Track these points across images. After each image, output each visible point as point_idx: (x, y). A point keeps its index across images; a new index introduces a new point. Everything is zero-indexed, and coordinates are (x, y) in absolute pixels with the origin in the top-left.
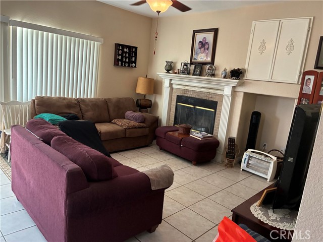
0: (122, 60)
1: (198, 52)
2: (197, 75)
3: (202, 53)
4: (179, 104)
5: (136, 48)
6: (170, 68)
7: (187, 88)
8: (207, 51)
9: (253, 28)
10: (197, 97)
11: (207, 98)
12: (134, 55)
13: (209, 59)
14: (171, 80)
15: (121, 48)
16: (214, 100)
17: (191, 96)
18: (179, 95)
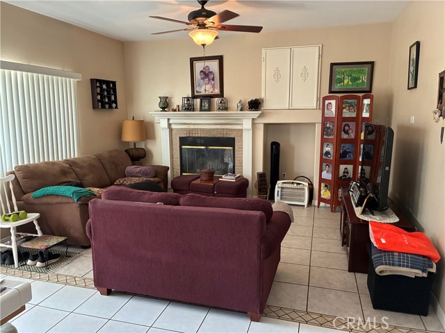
0: (101, 101)
1: (201, 84)
2: (206, 110)
3: (206, 84)
4: (183, 147)
5: (114, 83)
6: (165, 105)
7: (192, 127)
8: (213, 82)
9: (263, 56)
10: (207, 135)
11: (222, 136)
12: (112, 93)
13: (217, 91)
14: (169, 119)
15: (98, 85)
16: (231, 136)
17: (199, 135)
18: (183, 136)
